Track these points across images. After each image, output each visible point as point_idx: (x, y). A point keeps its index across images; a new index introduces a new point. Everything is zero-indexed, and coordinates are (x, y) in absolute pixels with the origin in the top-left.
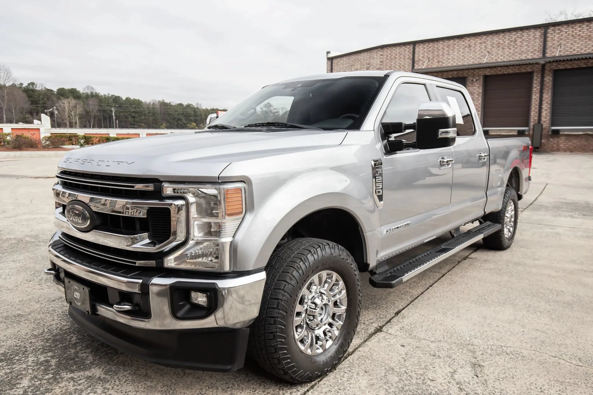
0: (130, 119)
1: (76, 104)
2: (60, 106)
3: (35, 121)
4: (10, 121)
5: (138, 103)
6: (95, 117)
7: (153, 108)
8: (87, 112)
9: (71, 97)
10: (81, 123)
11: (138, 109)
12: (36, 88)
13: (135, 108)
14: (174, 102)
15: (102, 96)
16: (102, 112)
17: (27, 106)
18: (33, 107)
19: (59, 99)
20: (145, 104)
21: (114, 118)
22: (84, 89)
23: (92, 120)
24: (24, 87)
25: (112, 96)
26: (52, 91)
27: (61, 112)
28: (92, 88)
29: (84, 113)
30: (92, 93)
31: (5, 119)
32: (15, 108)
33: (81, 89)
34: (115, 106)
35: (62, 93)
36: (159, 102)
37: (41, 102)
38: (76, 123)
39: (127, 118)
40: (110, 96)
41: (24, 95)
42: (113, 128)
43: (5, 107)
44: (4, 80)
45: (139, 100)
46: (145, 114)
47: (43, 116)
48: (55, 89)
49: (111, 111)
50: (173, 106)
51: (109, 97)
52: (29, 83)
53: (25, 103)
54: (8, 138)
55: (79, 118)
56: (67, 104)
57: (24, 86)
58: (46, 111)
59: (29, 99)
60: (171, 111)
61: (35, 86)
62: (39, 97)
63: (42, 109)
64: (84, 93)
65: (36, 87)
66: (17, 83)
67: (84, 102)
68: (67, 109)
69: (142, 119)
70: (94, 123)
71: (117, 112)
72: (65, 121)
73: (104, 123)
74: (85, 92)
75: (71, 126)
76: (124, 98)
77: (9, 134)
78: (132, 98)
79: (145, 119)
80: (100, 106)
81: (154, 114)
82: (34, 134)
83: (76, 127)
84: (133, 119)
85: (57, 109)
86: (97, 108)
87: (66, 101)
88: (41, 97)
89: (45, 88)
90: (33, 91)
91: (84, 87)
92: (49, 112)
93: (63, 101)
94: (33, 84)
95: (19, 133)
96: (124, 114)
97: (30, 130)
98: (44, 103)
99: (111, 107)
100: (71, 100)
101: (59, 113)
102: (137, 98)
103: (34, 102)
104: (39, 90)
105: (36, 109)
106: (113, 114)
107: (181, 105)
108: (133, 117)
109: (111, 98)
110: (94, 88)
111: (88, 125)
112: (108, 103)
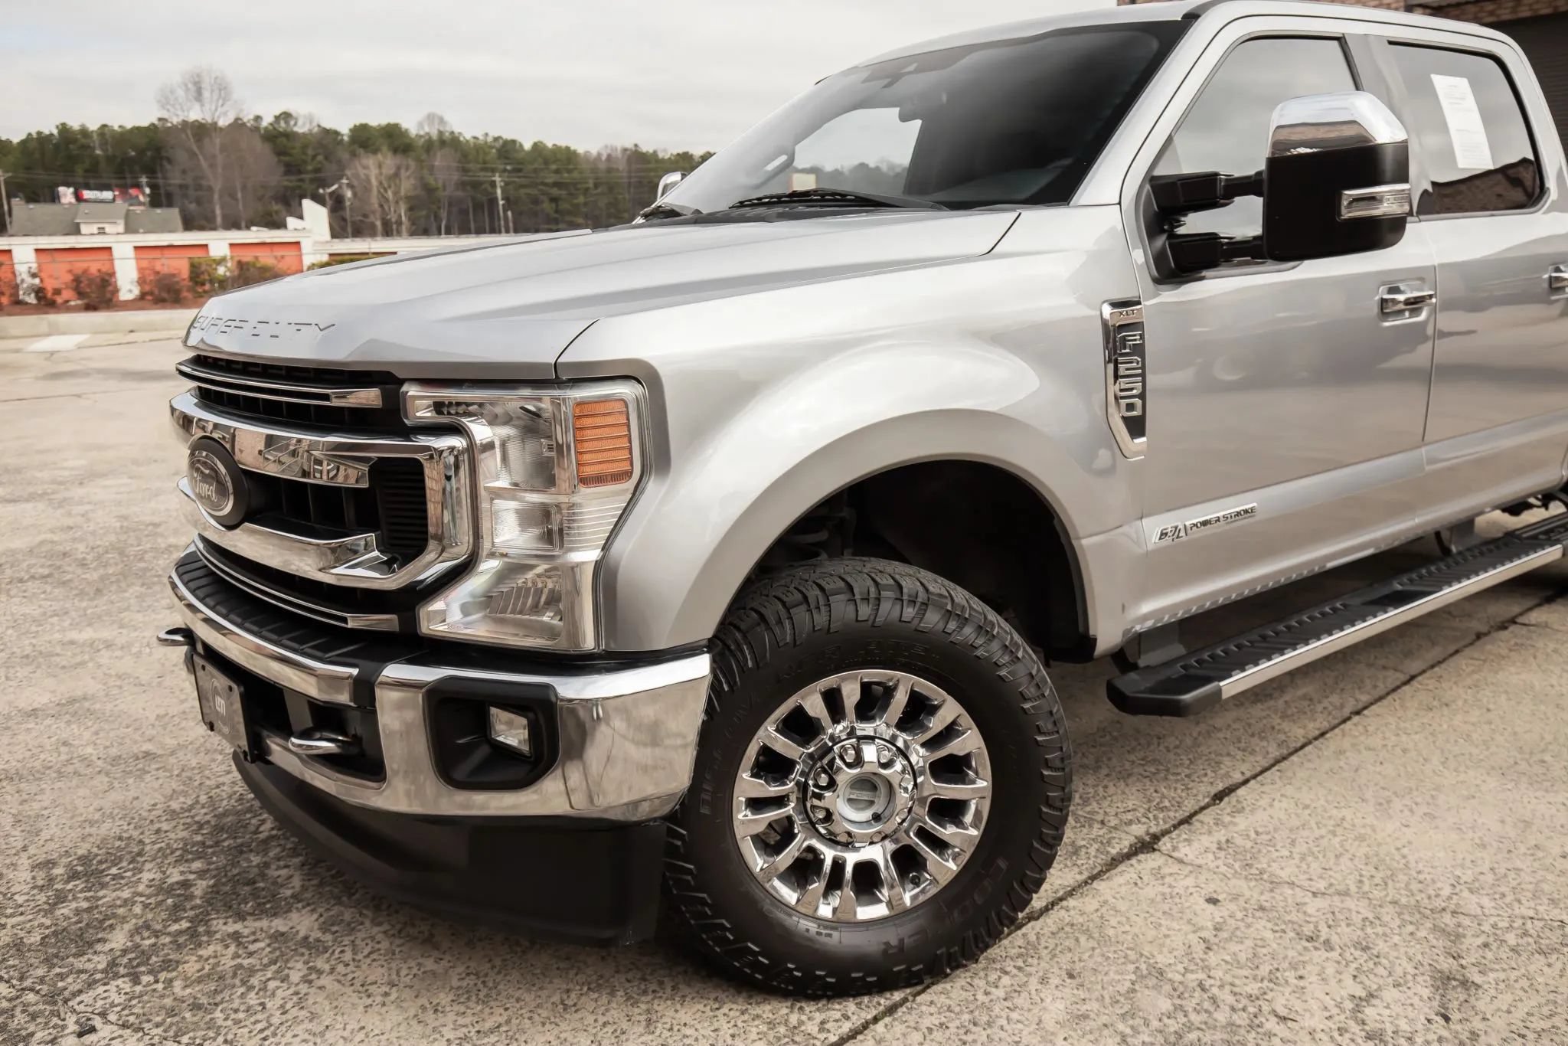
0: (547, 207)
1: (399, 168)
2: (357, 176)
3: (291, 222)
4: (233, 224)
5: (565, 158)
6: (450, 205)
7: (609, 170)
8: (429, 190)
9: (385, 148)
10: (413, 222)
11: (566, 175)
12: (296, 129)
13: (557, 171)
14: (669, 151)
15: (467, 141)
16: (468, 188)
17: (276, 179)
18: (291, 181)
19: (354, 154)
20: (588, 156)
21: (501, 202)
22: (420, 125)
23: (444, 214)
24: (266, 128)
25: (496, 139)
26: (337, 133)
27: (359, 194)
28: (442, 120)
29: (419, 192)
30: (441, 133)
31: (219, 220)
32: (244, 188)
33: (412, 123)
34: (505, 170)
35: (365, 139)
36: (625, 150)
37: (310, 168)
38: (399, 223)
39: (536, 201)
40: (490, 139)
41: (259, 146)
42: (500, 232)
43: (217, 186)
44: (213, 108)
45: (568, 148)
46: (587, 189)
47: (307, 204)
49: (493, 184)
50: (664, 161)
51: (486, 143)
52: (277, 113)
53: (266, 170)
54: (221, 271)
55: (411, 209)
56: (373, 168)
57: (265, 123)
58: (321, 191)
59: (279, 161)
61: (292, 123)
62: (305, 153)
63: (313, 187)
64: (421, 136)
65: (295, 124)
66: (248, 117)
67: (419, 160)
68: (374, 182)
69: (577, 206)
70: (448, 220)
71: (511, 187)
72: (372, 219)
73: (475, 221)
74: (422, 133)
75: (388, 232)
76: (527, 146)
77: (221, 261)
78: (550, 145)
79: (586, 204)
80: (465, 171)
81: (611, 188)
82: (283, 257)
83: (399, 234)
84: (554, 205)
85: (350, 186)
86: (456, 177)
87: (370, 161)
88: (310, 152)
89: (319, 126)
90: (289, 135)
91: (420, 118)
92: (332, 194)
93: (365, 161)
94: (286, 116)
95: (247, 256)
96: (528, 191)
97: (275, 248)
98: (317, 170)
99: (493, 171)
100: (385, 157)
101: (355, 194)
102: (562, 143)
103: (292, 168)
104: (304, 134)
105: (300, 187)
106: (499, 191)
107: (686, 157)
108: (554, 200)
109: (491, 147)
110: (447, 118)
111: (434, 228)
112: (485, 162)
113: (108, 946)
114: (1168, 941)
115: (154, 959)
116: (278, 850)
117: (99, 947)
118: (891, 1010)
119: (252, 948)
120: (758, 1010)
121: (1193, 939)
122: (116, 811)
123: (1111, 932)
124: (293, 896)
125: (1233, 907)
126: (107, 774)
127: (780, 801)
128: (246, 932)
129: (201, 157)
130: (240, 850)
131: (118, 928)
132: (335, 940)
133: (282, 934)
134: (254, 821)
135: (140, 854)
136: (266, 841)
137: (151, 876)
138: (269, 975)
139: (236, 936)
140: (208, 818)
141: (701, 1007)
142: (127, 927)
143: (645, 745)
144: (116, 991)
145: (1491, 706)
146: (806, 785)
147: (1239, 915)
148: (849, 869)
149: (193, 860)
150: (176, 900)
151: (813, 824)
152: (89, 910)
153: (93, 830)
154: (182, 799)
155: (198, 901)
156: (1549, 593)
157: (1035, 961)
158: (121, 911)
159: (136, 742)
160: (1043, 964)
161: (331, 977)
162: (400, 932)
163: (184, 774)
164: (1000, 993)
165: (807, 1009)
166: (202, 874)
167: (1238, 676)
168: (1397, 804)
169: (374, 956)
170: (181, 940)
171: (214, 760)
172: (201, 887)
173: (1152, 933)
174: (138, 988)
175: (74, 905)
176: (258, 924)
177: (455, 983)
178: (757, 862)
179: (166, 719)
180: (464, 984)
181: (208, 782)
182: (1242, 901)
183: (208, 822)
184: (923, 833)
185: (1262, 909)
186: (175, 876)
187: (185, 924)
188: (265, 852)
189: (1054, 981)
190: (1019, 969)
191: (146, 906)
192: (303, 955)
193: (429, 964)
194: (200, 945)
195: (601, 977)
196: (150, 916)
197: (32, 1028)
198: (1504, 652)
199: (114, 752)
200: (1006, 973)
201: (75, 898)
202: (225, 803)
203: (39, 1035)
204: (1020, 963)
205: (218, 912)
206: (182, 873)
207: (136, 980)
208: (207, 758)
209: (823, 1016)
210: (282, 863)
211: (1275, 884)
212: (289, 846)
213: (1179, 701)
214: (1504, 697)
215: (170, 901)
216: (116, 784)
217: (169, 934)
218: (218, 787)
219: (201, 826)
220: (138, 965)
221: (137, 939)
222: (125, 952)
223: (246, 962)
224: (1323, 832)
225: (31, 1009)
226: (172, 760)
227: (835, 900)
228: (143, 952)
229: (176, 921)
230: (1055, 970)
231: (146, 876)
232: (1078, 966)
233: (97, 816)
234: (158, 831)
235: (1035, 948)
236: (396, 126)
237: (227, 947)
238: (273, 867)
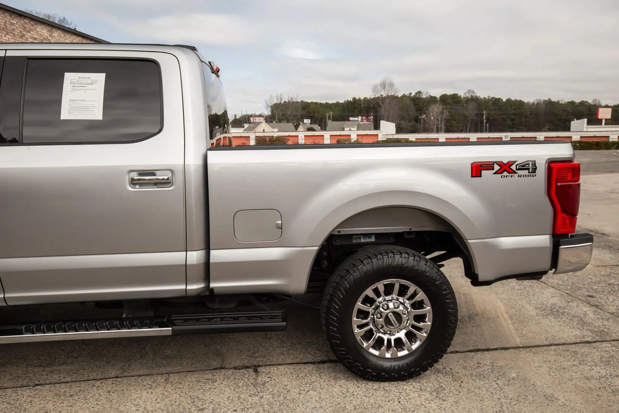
0: (509, 122)
5: (519, 104)
6: (472, 122)
7: (537, 109)
11: (518, 111)
12: (422, 97)
13: (515, 109)
14: (563, 100)
15: (481, 99)
16: (479, 116)
20: (528, 103)
21: (485, 121)
22: (465, 94)
23: (469, 125)
24: (412, 97)
25: (492, 98)
26: (435, 98)
28: (473, 92)
30: (472, 96)
33: (462, 94)
35: (445, 99)
39: (505, 120)
40: (490, 98)
41: (411, 103)
42: (483, 131)
45: (521, 101)
46: (526, 116)
48: (438, 96)
51: (488, 99)
52: (417, 92)
53: (411, 111)
55: (457, 123)
57: (412, 95)
58: (420, 117)
59: (415, 107)
60: (559, 111)
61: (421, 95)
62: (423, 104)
64: (465, 98)
65: (422, 95)
66: (407, 93)
67: (463, 106)
68: (435, 114)
69: (522, 122)
70: (470, 127)
71: (495, 115)
72: (432, 127)
73: (480, 128)
74: (465, 96)
75: (437, 131)
76: (504, 100)
78: (513, 99)
79: (525, 121)
80: (479, 110)
81: (537, 115)
83: (441, 132)
84: (512, 122)
86: (475, 112)
88: (425, 104)
89: (430, 95)
90: (420, 99)
94: (419, 92)
96: (502, 116)
102: (518, 99)
103: (418, 109)
104: (425, 98)
106: (484, 117)
107: (572, 103)
108: (512, 120)
109: (491, 101)
110: (475, 91)
111: (465, 130)
112: (487, 107)
236: (457, 95)
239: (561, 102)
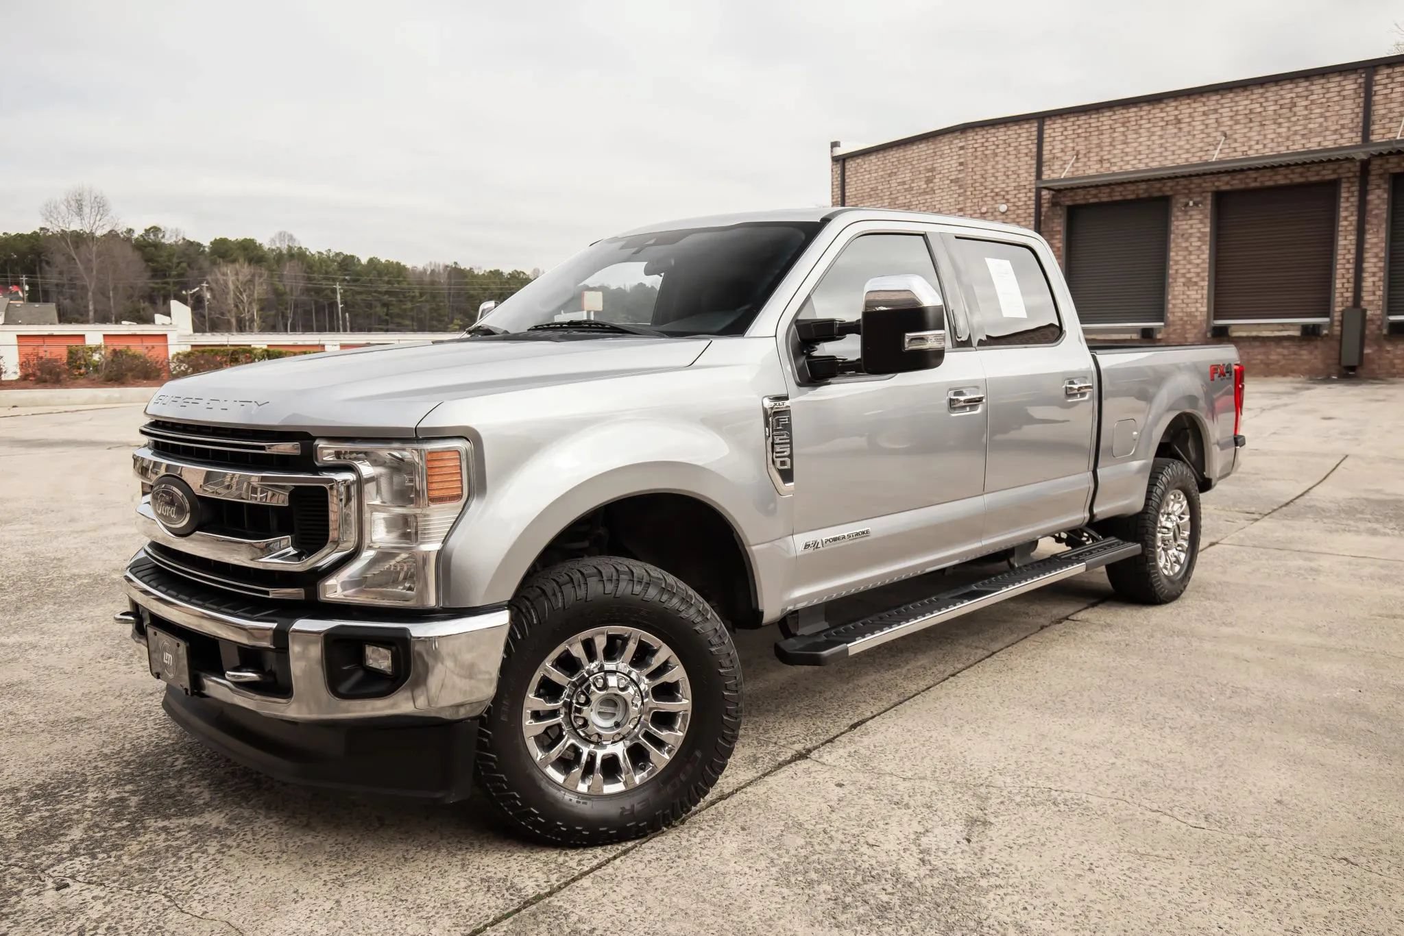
0: (380, 310)
1: (253, 276)
2: (217, 281)
3: (159, 318)
4: (103, 319)
5: (396, 272)
6: (296, 306)
7: (433, 283)
8: (278, 294)
9: (241, 260)
10: (263, 319)
11: (396, 285)
12: (163, 241)
13: (389, 282)
14: (480, 268)
15: (313, 256)
16: (313, 293)
17: (143, 281)
18: (157, 283)
19: (214, 263)
20: (414, 270)
21: (340, 306)
22: (273, 241)
23: (290, 314)
24: (137, 239)
25: (338, 254)
26: (199, 245)
27: (218, 296)
28: (291, 238)
29: (271, 296)
30: (290, 248)
31: (91, 314)
32: (115, 288)
33: (266, 239)
34: (345, 280)
35: (223, 251)
36: (446, 267)
37: (174, 273)
38: (252, 320)
39: (370, 306)
40: (331, 255)
41: (136, 256)
42: (338, 330)
43: (92, 286)
44: (92, 222)
45: (398, 264)
46: (414, 297)
47: (175, 305)
48: (206, 242)
49: (334, 291)
50: (477, 276)
51: (329, 257)
52: (148, 228)
53: (138, 276)
54: (96, 357)
55: (262, 309)
56: (231, 275)
57: (136, 235)
58: (184, 292)
59: (148, 266)
60: (474, 289)
61: (160, 236)
62: (169, 260)
63: (176, 288)
64: (273, 250)
65: (164, 236)
66: (121, 229)
67: (270, 270)
68: (231, 287)
69: (405, 310)
70: (293, 319)
71: (348, 294)
72: (228, 316)
73: (317, 321)
74: (274, 247)
75: (241, 328)
76: (364, 261)
77: (96, 349)
78: (383, 261)
79: (412, 309)
80: (309, 279)
81: (434, 296)
82: (153, 347)
83: (251, 330)
84: (385, 310)
85: (210, 289)
86: (301, 284)
87: (229, 270)
88: (175, 260)
89: (184, 239)
90: (157, 246)
91: (273, 235)
92: (192, 295)
93: (224, 269)
94: (156, 230)
95: (120, 345)
96: (364, 297)
97: (144, 338)
98: (180, 275)
99: (334, 280)
100: (242, 266)
101: (214, 297)
102: (394, 259)
103: (158, 272)
104: (171, 245)
105: (164, 288)
106: (339, 296)
107: (497, 274)
108: (385, 305)
109: (334, 261)
110: (296, 236)
111: (281, 326)
112: (327, 273)
113: (68, 838)
114: (808, 808)
115: (105, 844)
116: (190, 776)
117: (62, 839)
118: (625, 852)
119: (177, 835)
120: (537, 856)
121: (824, 806)
122: (61, 756)
123: (773, 804)
124: (205, 804)
125: (852, 788)
126: (49, 732)
127: (554, 714)
128: (172, 826)
129: (78, 261)
130: (161, 777)
131: (75, 827)
132: (239, 828)
133: (199, 826)
134: (169, 759)
135: (84, 781)
136: (180, 771)
137: (95, 795)
138: (193, 850)
139: (165, 829)
140: (133, 758)
141: (499, 856)
142: (81, 826)
143: (465, 678)
144: (80, 864)
145: (1039, 670)
146: (571, 703)
147: (855, 792)
148: (598, 761)
149: (125, 785)
150: (117, 809)
151: (575, 729)
152: (51, 817)
153: (45, 768)
154: (112, 747)
155: (133, 809)
156: (1093, 601)
157: (721, 822)
158: (75, 817)
159: (68, 711)
160: (726, 823)
161: (238, 850)
162: (286, 822)
163: (111, 731)
164: (697, 840)
165: (570, 854)
166: (133, 793)
167: (860, 641)
168: (967, 727)
169: (269, 836)
170: (124, 832)
171: (132, 721)
172: (134, 801)
173: (798, 804)
174: (96, 862)
175: (38, 814)
176: (180, 821)
177: (328, 849)
178: (538, 754)
179: (90, 696)
180: (335, 849)
181: (130, 736)
182: (858, 784)
183: (134, 761)
184: (648, 736)
185: (871, 788)
186: (113, 795)
187: (125, 823)
188: (181, 778)
189: (732, 832)
190: (711, 827)
191: (93, 813)
192: (216, 838)
193: (309, 839)
194: (139, 835)
195: (430, 842)
196: (98, 819)
197: (21, 887)
198: (1056, 637)
199: (52, 718)
200: (702, 829)
201: (38, 810)
202: (145, 748)
203: (27, 891)
204: (712, 823)
205: (149, 815)
206: (118, 793)
207: (94, 857)
208: (128, 720)
209: (580, 857)
210: (194, 784)
211: (880, 775)
212: (198, 773)
213: (820, 655)
214: (1049, 664)
215: (112, 810)
216: (57, 738)
217: (114, 829)
218: (138, 738)
219: (129, 763)
220: (93, 848)
221: (91, 833)
222: (82, 841)
223: (174, 844)
224: (917, 744)
225: (18, 877)
226: (100, 722)
227: (589, 782)
228: (96, 841)
229: (119, 821)
230: (734, 826)
231: (91, 795)
232: (749, 823)
233: (46, 759)
234: (95, 768)
235: (722, 815)
236: (252, 241)
237: (159, 835)
238: (187, 787)
239: (476, 272)
